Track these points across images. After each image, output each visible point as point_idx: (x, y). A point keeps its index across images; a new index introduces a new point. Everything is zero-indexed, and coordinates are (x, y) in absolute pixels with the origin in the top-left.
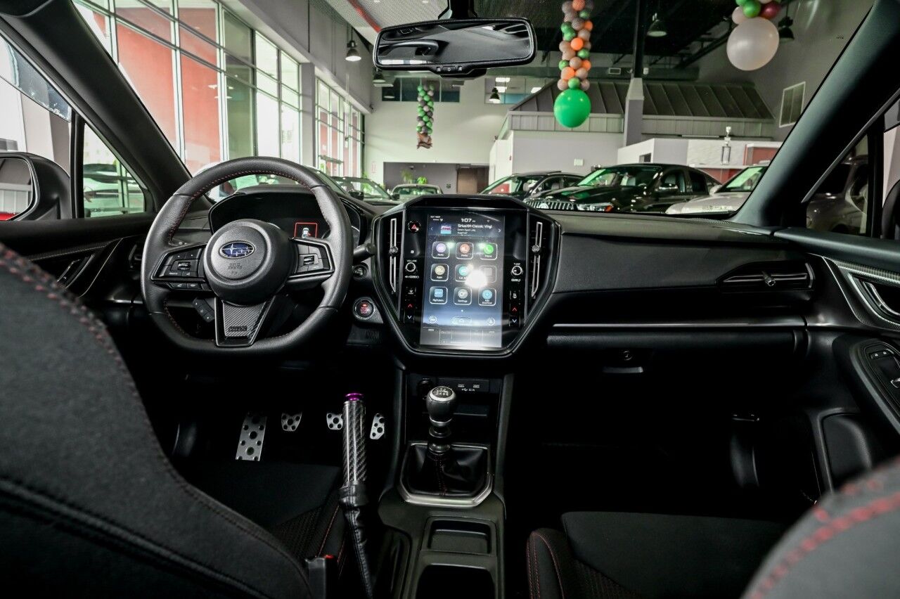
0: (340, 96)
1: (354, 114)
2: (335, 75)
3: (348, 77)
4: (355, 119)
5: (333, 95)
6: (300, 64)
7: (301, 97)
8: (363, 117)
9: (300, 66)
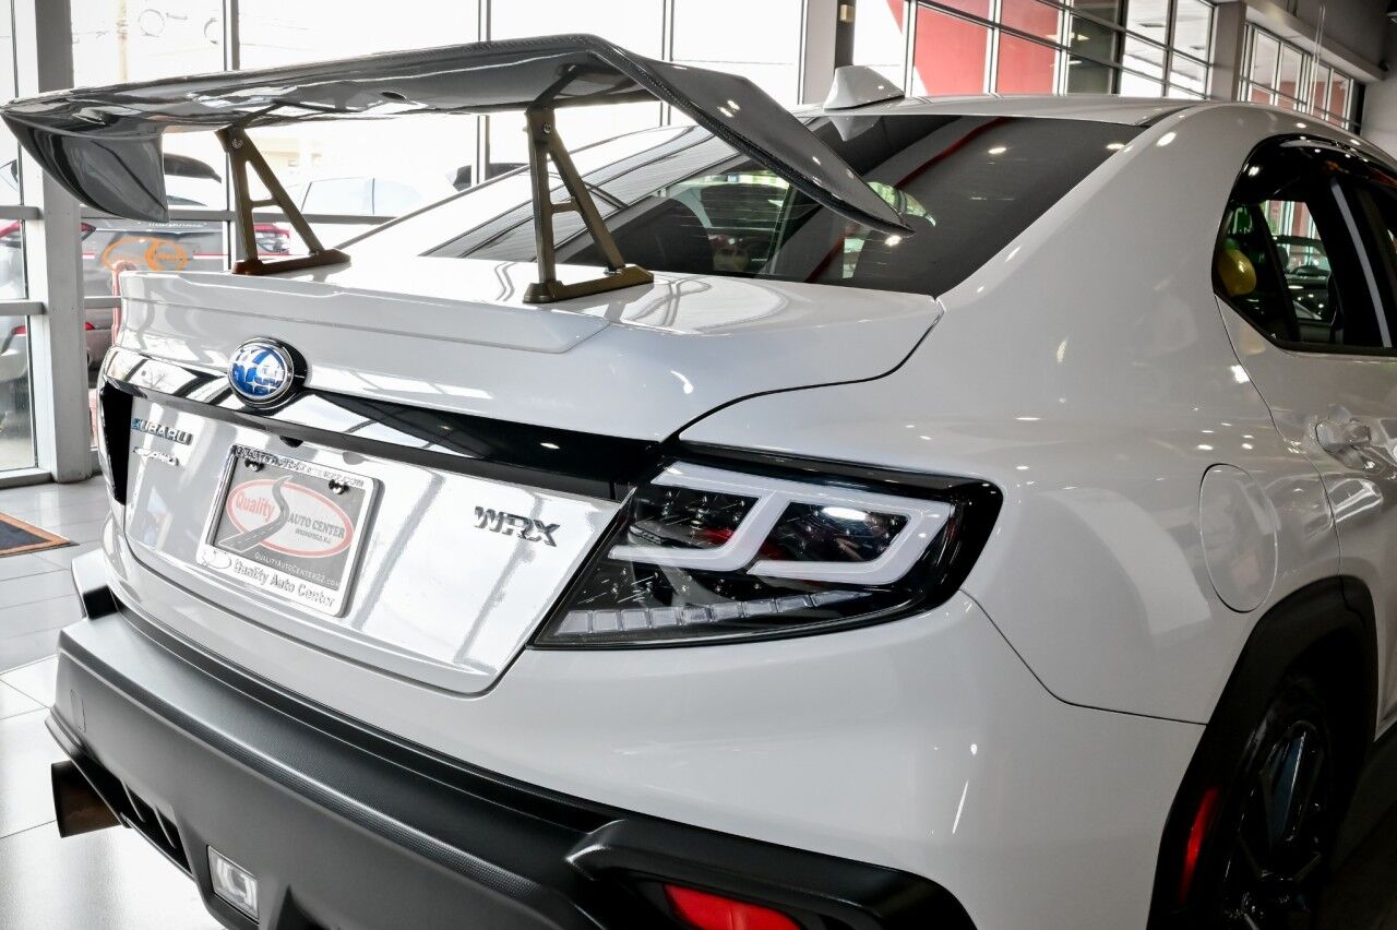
0: (1305, 52)
1: (1337, 84)
2: (1294, 13)
3: (1323, 12)
4: (1338, 94)
5: (1287, 51)
6: (1215, 4)
7: (1211, 70)
8: (1360, 88)
9: (1217, 9)
